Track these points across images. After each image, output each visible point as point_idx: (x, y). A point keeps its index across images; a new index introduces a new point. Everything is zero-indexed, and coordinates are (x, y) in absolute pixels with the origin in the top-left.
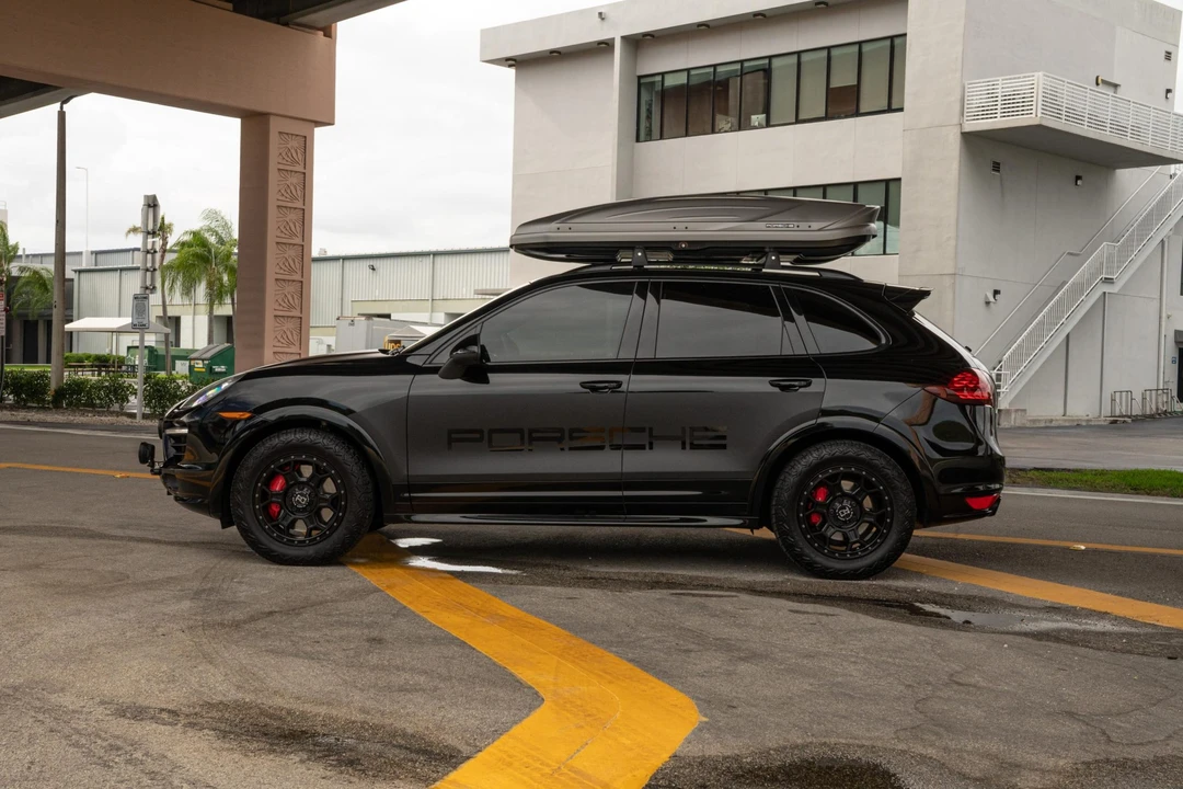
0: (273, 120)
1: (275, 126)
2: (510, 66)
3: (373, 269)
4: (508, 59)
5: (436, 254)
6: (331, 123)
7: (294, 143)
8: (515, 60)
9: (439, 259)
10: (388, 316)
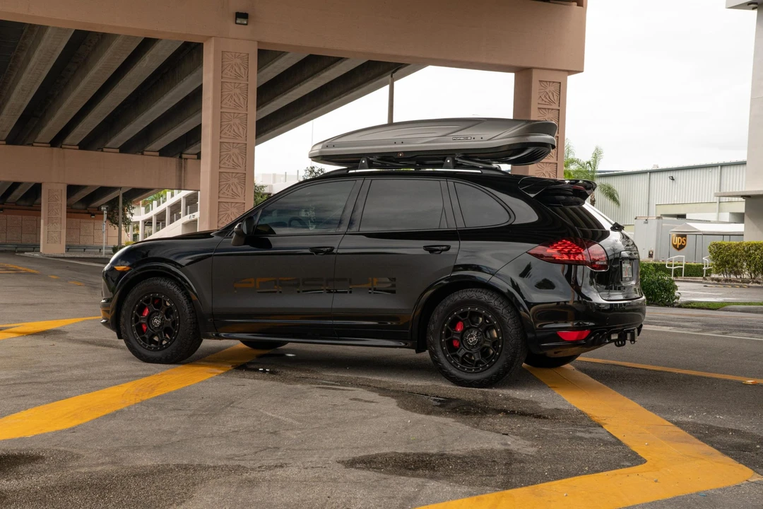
0: (535, 73)
1: (536, 76)
2: (754, 9)
3: (673, 179)
4: (749, 4)
5: (723, 165)
6: (582, 72)
7: (552, 88)
8: (756, 3)
9: (725, 170)
10: (683, 216)
